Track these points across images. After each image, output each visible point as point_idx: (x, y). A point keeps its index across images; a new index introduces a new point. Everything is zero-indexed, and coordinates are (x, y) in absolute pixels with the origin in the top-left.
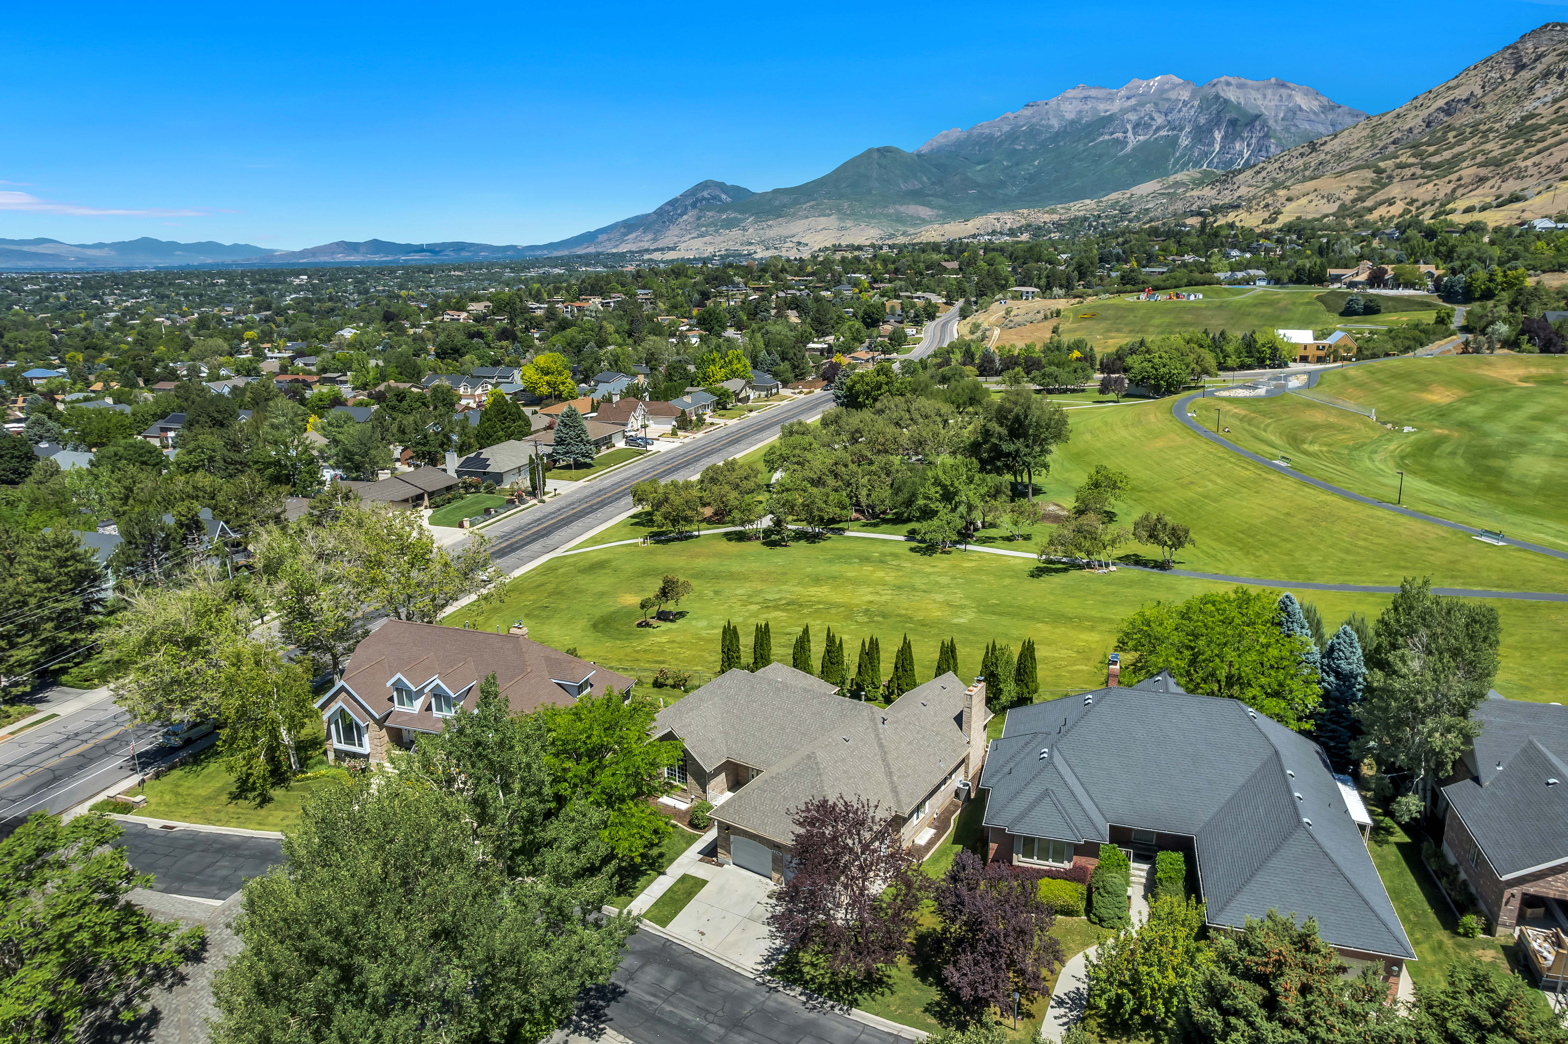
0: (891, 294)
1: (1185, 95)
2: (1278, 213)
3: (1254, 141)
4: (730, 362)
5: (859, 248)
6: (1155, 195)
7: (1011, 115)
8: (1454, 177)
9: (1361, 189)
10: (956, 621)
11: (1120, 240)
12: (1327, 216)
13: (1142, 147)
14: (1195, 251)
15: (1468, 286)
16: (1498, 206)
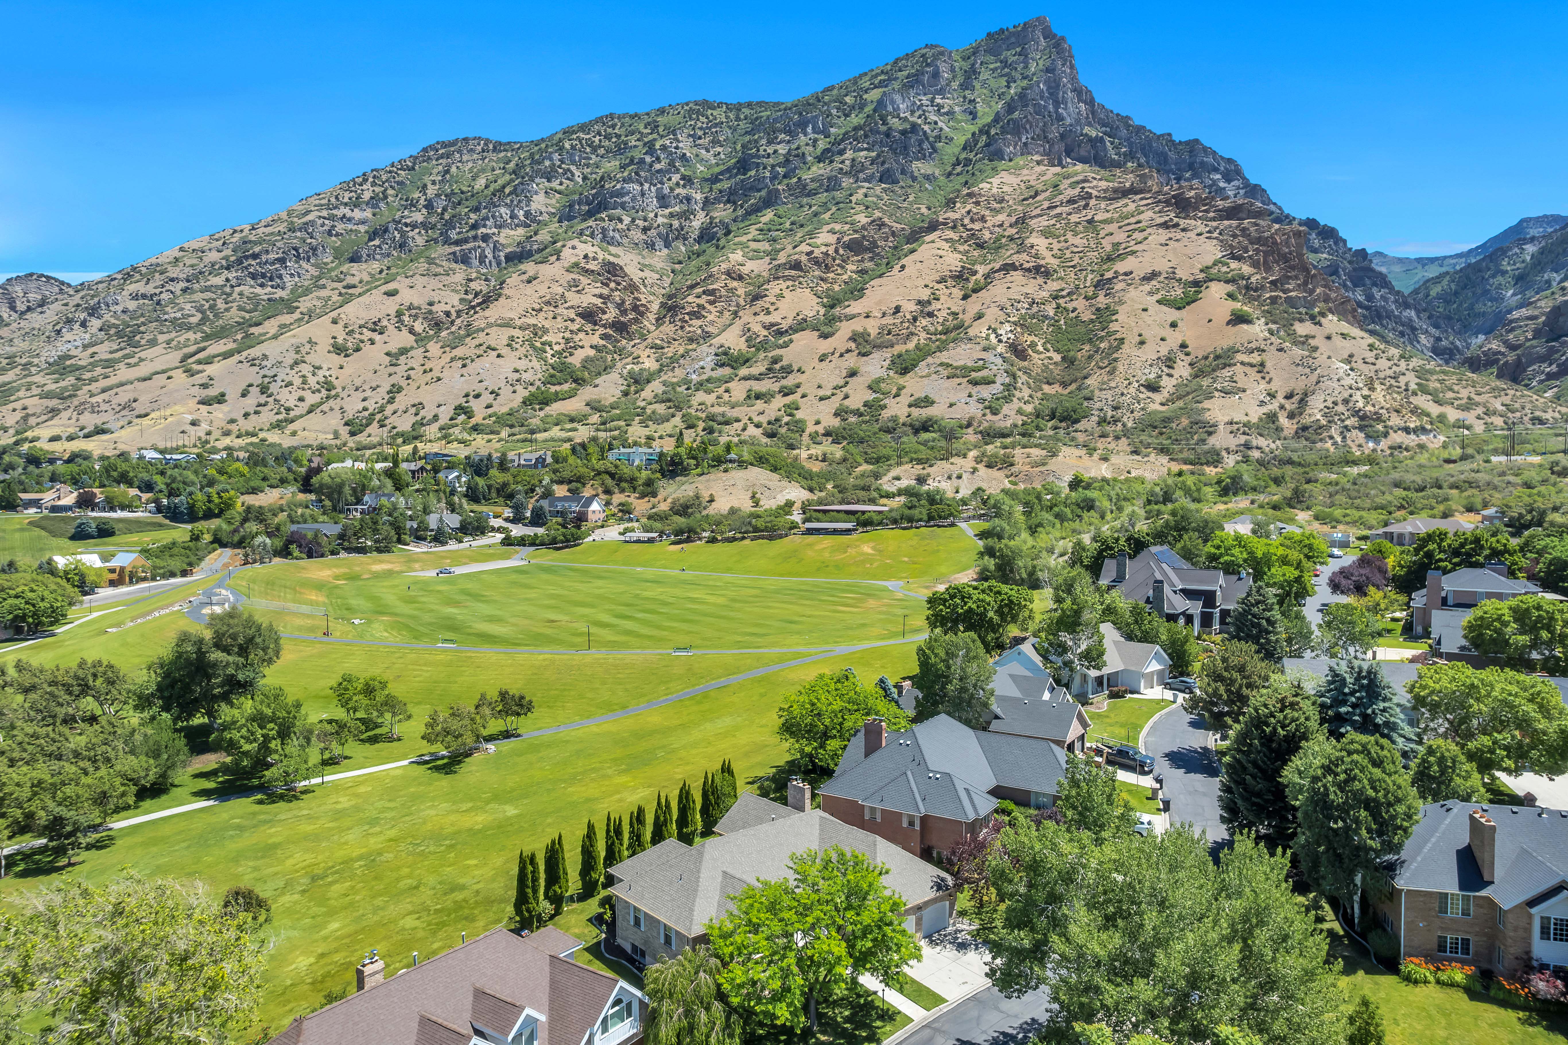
10: (510, 814)
15: (191, 508)
16: (86, 436)
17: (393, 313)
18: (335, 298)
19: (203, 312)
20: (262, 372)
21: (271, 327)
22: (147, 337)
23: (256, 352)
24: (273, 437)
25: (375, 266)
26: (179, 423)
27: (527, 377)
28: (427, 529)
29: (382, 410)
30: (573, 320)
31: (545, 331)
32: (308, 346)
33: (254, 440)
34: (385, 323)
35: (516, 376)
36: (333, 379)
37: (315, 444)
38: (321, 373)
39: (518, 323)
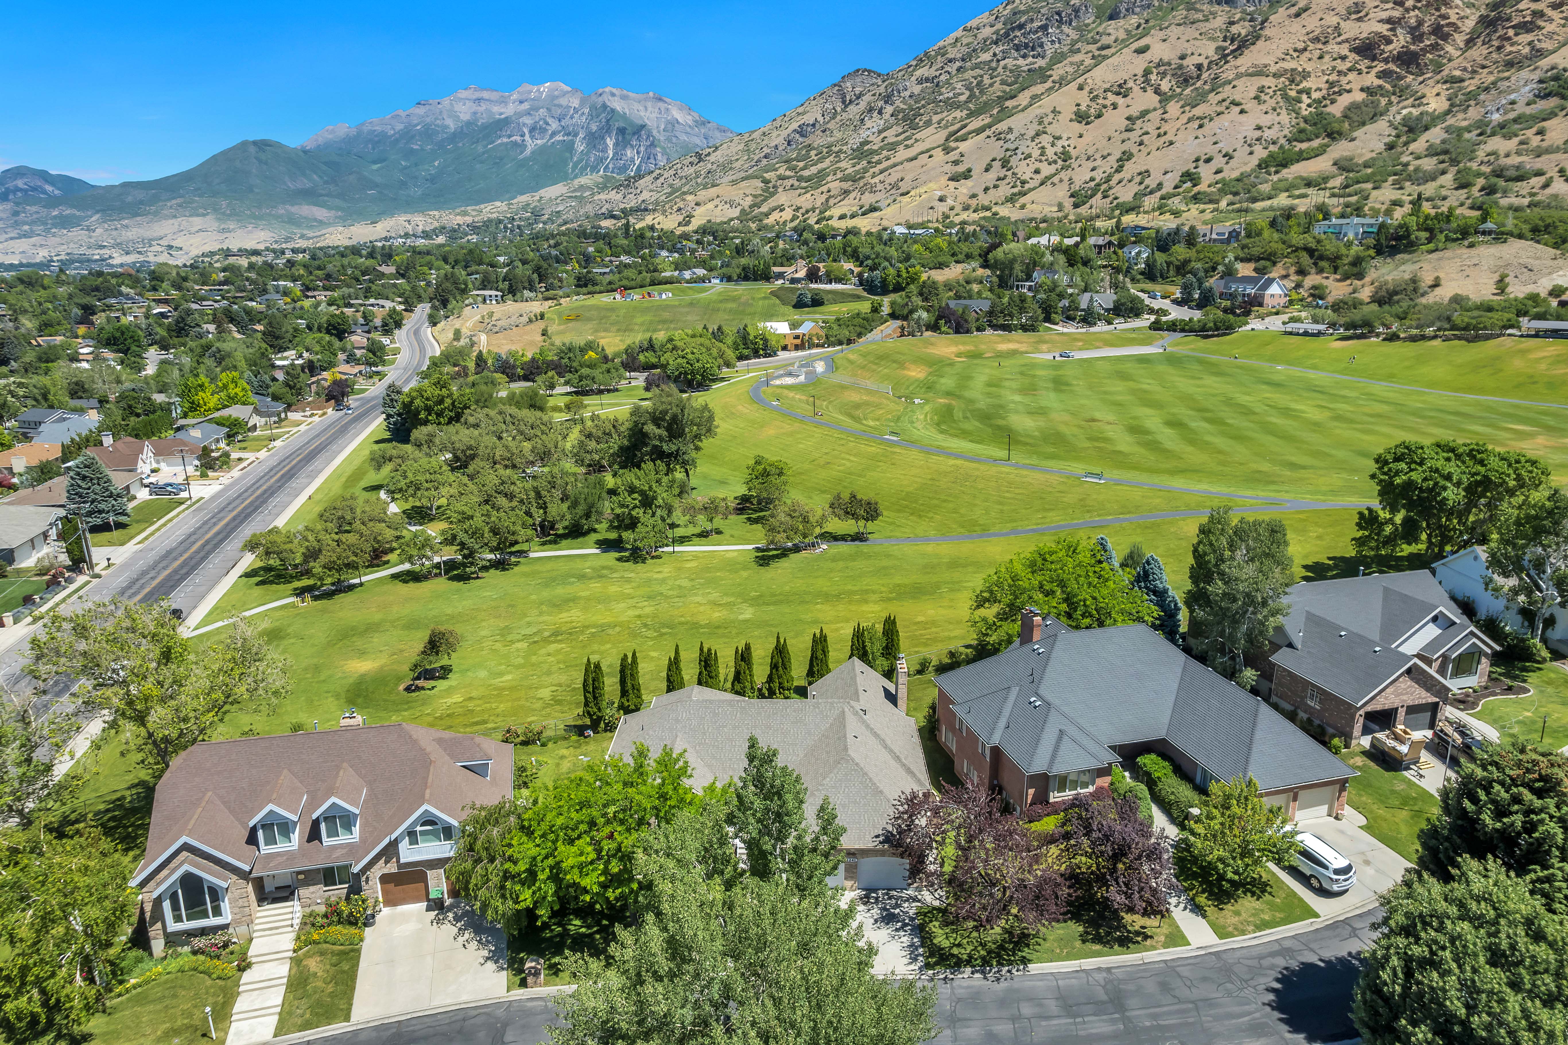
0: (341, 303)
1: (575, 103)
2: (690, 216)
3: (642, 149)
4: (225, 387)
5: (256, 253)
6: (563, 198)
7: (403, 114)
8: (824, 189)
9: (755, 196)
10: (741, 617)
11: (552, 242)
12: (732, 219)
13: (541, 151)
14: (628, 253)
15: (884, 281)
16: (863, 214)
17: (1140, 72)
18: (1088, 62)
19: (970, 89)
20: (1006, 146)
21: (1023, 98)
22: (924, 118)
23: (1002, 126)
24: (1004, 211)
25: (1134, 20)
26: (929, 200)
27: (1268, 134)
28: (1077, 309)
29: (1108, 180)
30: (1343, 58)
31: (1305, 75)
32: (1051, 116)
33: (988, 214)
34: (1130, 84)
35: (1258, 134)
36: (1071, 149)
37: (1039, 216)
38: (1060, 143)
39: (1273, 69)
